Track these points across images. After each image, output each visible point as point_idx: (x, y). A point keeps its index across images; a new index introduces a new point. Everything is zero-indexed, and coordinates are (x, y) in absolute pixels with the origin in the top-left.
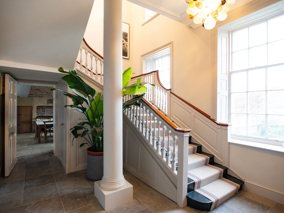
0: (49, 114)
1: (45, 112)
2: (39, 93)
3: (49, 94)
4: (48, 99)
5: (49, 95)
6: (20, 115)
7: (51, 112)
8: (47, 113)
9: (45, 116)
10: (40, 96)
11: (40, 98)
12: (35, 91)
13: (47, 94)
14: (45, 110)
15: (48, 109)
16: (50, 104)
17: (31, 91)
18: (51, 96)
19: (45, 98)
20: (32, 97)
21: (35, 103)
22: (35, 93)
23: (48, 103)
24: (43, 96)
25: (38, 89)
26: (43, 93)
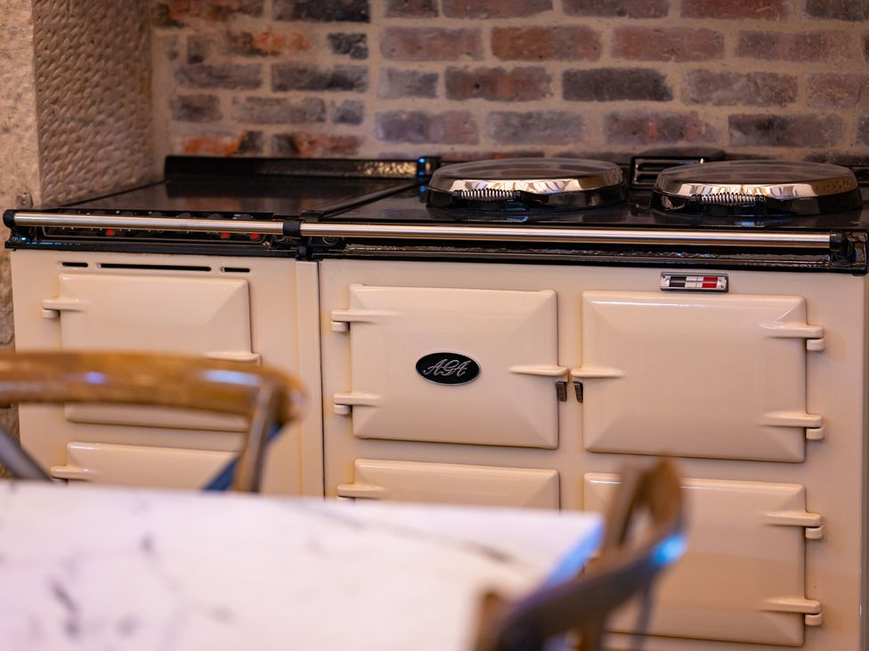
8: (405, 66)
9: (353, 143)
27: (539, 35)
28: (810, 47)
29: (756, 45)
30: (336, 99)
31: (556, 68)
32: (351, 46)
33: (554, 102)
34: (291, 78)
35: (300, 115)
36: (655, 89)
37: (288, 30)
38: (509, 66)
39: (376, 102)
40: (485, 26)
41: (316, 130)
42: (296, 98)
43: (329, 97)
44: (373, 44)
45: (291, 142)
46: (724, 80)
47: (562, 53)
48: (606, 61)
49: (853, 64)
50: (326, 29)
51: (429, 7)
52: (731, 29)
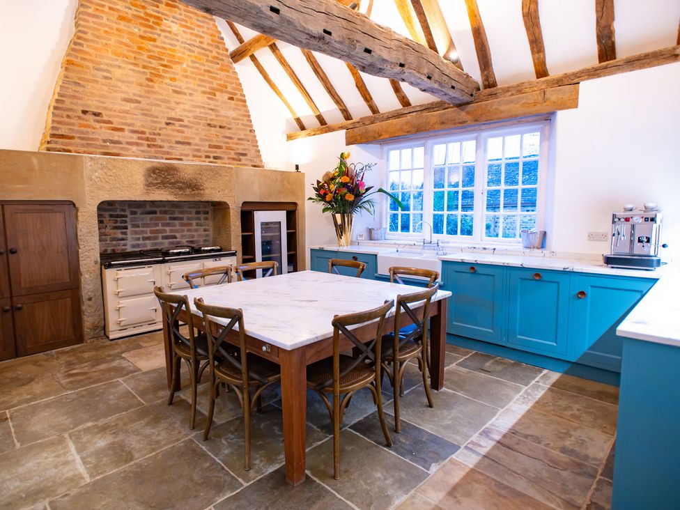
0: (145, 239)
1: (128, 231)
2: (103, 132)
3: (147, 139)
4: (149, 166)
5: (149, 146)
6: (13, 252)
7: (152, 232)
8: (134, 236)
9: (126, 249)
10: (107, 151)
11: (107, 159)
12: (79, 118)
13: (139, 138)
14: (128, 219)
15: (138, 216)
16: (158, 192)
17: (57, 119)
18: (159, 149)
19: (134, 160)
20: (70, 151)
21: (86, 185)
22: (82, 129)
23: (149, 185)
24: (122, 148)
25: (92, 110)
26: (120, 133)
27: (157, 230)
28: (196, 230)
29: (189, 230)
30: (123, 242)
31: (160, 235)
32: (125, 233)
33: (160, 240)
34: (113, 239)
35: (115, 245)
36: (175, 237)
37: (111, 231)
38: (152, 235)
39: (130, 242)
40: (148, 229)
41: (118, 248)
42: (114, 243)
43: (120, 242)
44: (128, 233)
45: (114, 250)
46: (185, 236)
47: (161, 233)
48: (168, 234)
49: (202, 232)
50: (119, 231)
51: (138, 227)
52: (185, 228)
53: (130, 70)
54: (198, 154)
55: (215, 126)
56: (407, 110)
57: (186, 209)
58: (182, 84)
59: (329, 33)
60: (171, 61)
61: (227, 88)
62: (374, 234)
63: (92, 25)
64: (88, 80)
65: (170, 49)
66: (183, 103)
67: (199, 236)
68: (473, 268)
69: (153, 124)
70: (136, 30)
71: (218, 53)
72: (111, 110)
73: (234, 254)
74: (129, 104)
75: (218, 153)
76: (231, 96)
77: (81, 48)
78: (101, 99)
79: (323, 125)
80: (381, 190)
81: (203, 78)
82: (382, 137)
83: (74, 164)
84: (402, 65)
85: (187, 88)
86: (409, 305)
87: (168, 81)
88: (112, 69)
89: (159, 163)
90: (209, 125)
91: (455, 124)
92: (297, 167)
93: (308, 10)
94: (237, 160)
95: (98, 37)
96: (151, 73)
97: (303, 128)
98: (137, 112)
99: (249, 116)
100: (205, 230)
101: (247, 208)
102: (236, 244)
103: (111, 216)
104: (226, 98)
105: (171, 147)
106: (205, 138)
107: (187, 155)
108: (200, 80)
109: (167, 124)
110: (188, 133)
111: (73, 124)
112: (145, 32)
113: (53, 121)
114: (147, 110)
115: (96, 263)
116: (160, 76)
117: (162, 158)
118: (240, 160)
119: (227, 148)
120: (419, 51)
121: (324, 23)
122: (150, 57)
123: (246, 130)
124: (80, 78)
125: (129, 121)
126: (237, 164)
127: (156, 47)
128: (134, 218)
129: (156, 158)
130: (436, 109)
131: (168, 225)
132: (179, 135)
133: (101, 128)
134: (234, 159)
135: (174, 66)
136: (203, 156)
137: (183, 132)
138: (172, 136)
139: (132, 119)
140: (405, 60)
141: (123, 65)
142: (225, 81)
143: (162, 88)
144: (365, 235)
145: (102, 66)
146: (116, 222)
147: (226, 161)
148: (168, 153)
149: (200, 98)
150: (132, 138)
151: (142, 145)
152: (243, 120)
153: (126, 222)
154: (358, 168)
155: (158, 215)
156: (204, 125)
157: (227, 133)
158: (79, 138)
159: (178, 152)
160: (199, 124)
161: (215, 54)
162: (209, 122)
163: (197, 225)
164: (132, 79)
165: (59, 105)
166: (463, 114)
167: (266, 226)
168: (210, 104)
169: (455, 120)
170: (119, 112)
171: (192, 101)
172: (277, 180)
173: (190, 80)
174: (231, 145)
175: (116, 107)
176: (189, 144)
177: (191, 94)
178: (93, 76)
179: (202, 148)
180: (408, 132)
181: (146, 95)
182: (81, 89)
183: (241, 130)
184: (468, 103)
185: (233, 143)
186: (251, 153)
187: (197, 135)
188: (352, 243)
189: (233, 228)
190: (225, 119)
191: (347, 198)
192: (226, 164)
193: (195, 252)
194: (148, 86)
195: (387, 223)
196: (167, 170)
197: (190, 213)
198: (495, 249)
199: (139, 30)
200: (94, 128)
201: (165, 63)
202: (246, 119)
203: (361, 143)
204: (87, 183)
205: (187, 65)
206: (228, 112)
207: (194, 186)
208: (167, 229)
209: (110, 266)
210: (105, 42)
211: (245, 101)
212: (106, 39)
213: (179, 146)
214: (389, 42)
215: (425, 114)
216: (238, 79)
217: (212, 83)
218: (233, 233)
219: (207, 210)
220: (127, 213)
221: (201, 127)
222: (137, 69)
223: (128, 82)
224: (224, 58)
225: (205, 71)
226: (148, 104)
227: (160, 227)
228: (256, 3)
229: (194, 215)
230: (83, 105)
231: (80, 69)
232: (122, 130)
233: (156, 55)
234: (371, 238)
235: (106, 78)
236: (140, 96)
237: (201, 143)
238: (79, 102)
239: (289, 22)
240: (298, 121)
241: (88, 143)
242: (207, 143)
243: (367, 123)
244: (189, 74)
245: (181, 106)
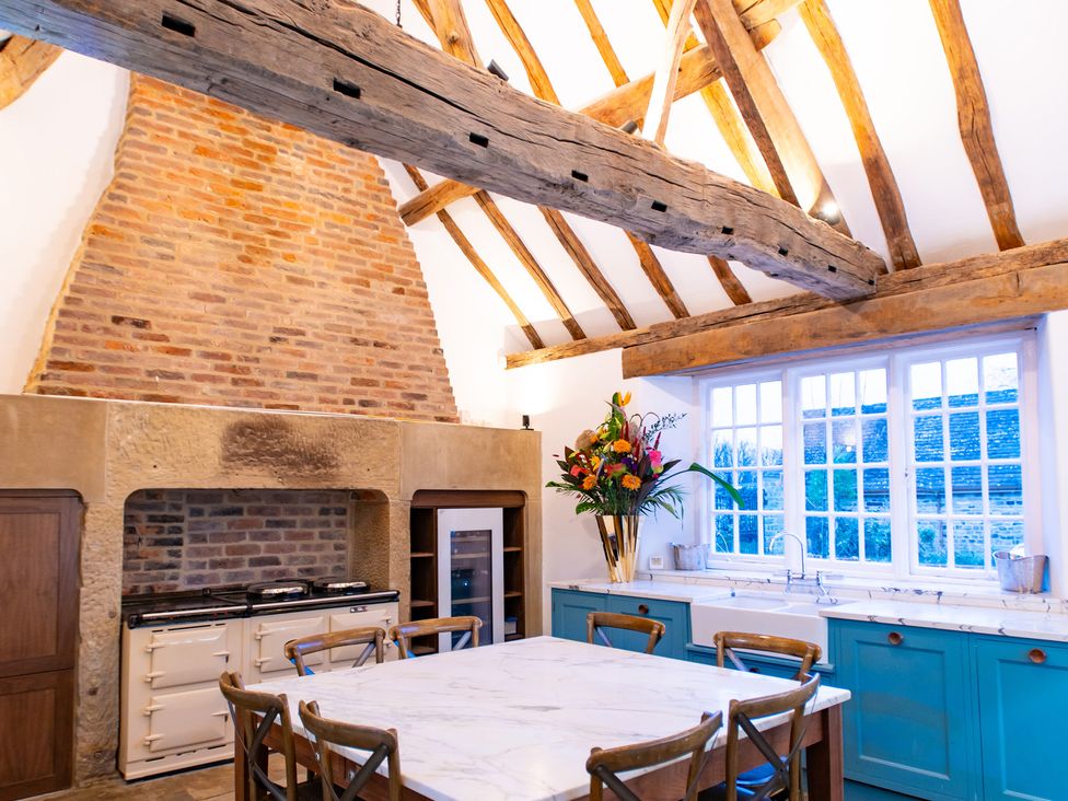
0: (215, 565)
1: (183, 549)
2: (148, 357)
3: (233, 369)
4: (232, 420)
5: (235, 382)
7: (230, 551)
8: (194, 560)
9: (175, 586)
10: (154, 393)
11: (152, 407)
12: (107, 330)
13: (217, 368)
14: (184, 525)
15: (205, 518)
16: (246, 471)
17: (64, 333)
18: (255, 388)
19: (203, 410)
20: (82, 393)
21: (108, 458)
22: (111, 351)
23: (230, 458)
24: (182, 388)
25: (132, 316)
26: (182, 359)
27: (242, 547)
28: (320, 548)
29: (306, 548)
30: (170, 572)
31: (247, 558)
32: (177, 554)
33: (246, 568)
34: (152, 566)
35: (155, 578)
36: (276, 562)
37: (151, 549)
38: (231, 557)
39: (185, 572)
40: (223, 546)
41: (161, 583)
42: (154, 573)
43: (166, 571)
44: (183, 553)
45: (151, 588)
46: (296, 558)
47: (248, 553)
48: (262, 555)
49: (331, 552)
50: (166, 549)
51: (204, 540)
52: (298, 544)
53: (211, 242)
54: (332, 396)
55: (366, 344)
56: (743, 311)
57: (301, 505)
58: (306, 266)
59: (584, 178)
60: (287, 225)
61: (392, 271)
62: (684, 556)
63: (146, 163)
64: (129, 262)
65: (286, 204)
66: (306, 301)
67: (325, 559)
68: (894, 636)
69: (245, 341)
70: (226, 171)
71: (376, 208)
72: (167, 316)
73: (393, 598)
74: (202, 303)
75: (369, 394)
76: (400, 286)
77: (122, 204)
78: (152, 296)
79: (578, 338)
80: (695, 468)
81: (346, 254)
82: (694, 363)
83: (88, 419)
84: (727, 231)
85: (316, 273)
86: (755, 722)
87: (281, 262)
88: (177, 241)
89: (252, 414)
90: (355, 341)
91: (841, 337)
92: (526, 420)
93: (542, 138)
94: (405, 407)
95: (156, 184)
96: (249, 247)
97: (538, 344)
98: (217, 318)
99: (433, 323)
100: (337, 547)
101: (423, 503)
102: (399, 576)
103: (152, 519)
104: (390, 290)
105: (278, 383)
106: (345, 365)
107: (308, 399)
108: (342, 258)
109: (274, 340)
110: (312, 356)
111: (93, 343)
112: (243, 174)
113: (56, 338)
114: (236, 314)
115: (112, 615)
116: (266, 252)
117: (260, 405)
118: (412, 408)
119: (388, 385)
120: (761, 203)
121: (574, 160)
122: (248, 218)
123: (425, 349)
124: (114, 259)
125: (200, 336)
126: (408, 416)
127: (262, 199)
128: (198, 522)
129: (247, 404)
130: (802, 308)
131: (264, 537)
132: (296, 360)
133: (146, 348)
134: (400, 406)
135: (291, 233)
136: (341, 401)
137: (302, 355)
138: (281, 363)
139: (207, 332)
140: (734, 221)
141: (196, 234)
142: (388, 260)
143: (269, 274)
144: (665, 558)
145: (158, 236)
146: (161, 531)
147: (385, 409)
148: (272, 395)
149: (340, 292)
150: (203, 367)
151: (222, 380)
152: (420, 331)
153: (179, 530)
154: (649, 423)
155: (246, 516)
156: (344, 342)
157: (389, 356)
158: (104, 368)
159: (291, 394)
160: (334, 339)
161: (371, 210)
162: (354, 336)
163: (322, 536)
164: (212, 259)
165: (71, 308)
166: (856, 318)
167: (461, 539)
168: (356, 303)
169: (840, 330)
170: (183, 319)
171: (325, 296)
172: (485, 446)
173: (321, 259)
174: (395, 379)
175: (179, 310)
176: (313, 377)
177: (322, 285)
178: (139, 254)
179: (339, 386)
180: (747, 353)
181: (237, 286)
182: (114, 278)
183: (416, 349)
184: (865, 298)
185: (398, 375)
186: (435, 395)
187: (330, 360)
188: (638, 576)
189: (393, 543)
190: (386, 330)
191: (625, 483)
192: (382, 414)
193: (316, 594)
194: (241, 270)
195: (710, 535)
196: (267, 430)
197: (310, 512)
198: (940, 593)
199: (232, 170)
200: (132, 350)
201: (276, 228)
202: (425, 328)
203: (653, 374)
204: (110, 454)
205: (319, 232)
206: (392, 317)
207: (318, 459)
208: (262, 544)
209: (139, 623)
210: (167, 192)
211: (425, 296)
212: (170, 188)
213: (294, 381)
214: (700, 189)
215: (779, 318)
216: (414, 255)
217: (364, 263)
218: (392, 554)
219: (343, 505)
220: (185, 513)
221: (339, 344)
222: (222, 239)
223: (205, 264)
224: (388, 217)
225: (351, 241)
226: (239, 304)
227: (247, 542)
228: (443, 129)
229: (316, 517)
230: (116, 307)
231: (116, 241)
232: (186, 352)
233: (261, 214)
234: (677, 566)
235: (163, 257)
236: (225, 289)
237: (336, 375)
238: (110, 301)
239: (506, 160)
240: (529, 330)
241: (120, 379)
242: (349, 376)
243: (664, 334)
244: (319, 247)
245: (302, 306)
